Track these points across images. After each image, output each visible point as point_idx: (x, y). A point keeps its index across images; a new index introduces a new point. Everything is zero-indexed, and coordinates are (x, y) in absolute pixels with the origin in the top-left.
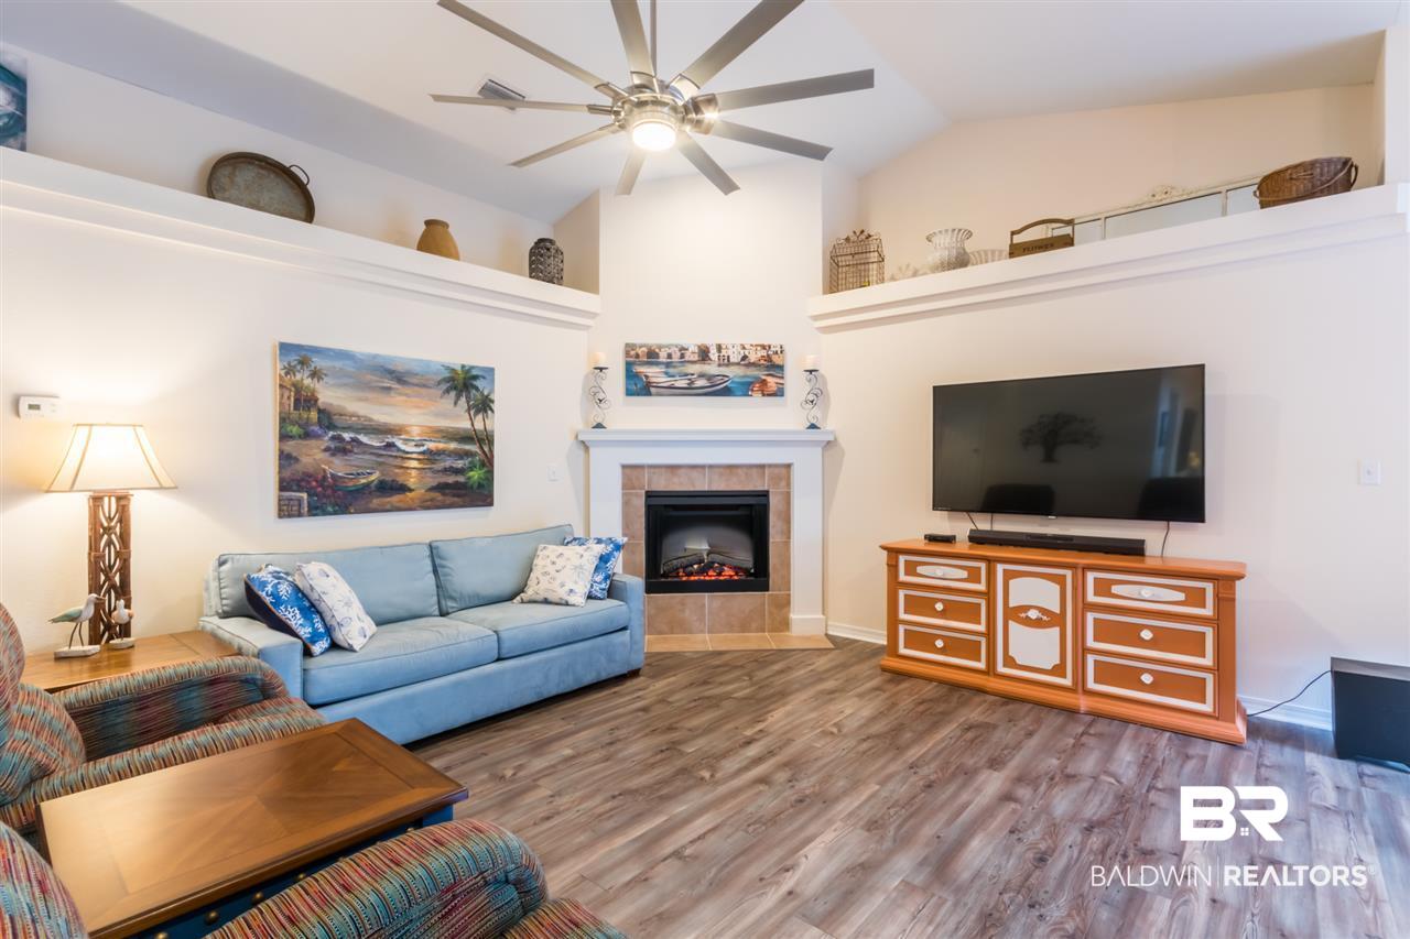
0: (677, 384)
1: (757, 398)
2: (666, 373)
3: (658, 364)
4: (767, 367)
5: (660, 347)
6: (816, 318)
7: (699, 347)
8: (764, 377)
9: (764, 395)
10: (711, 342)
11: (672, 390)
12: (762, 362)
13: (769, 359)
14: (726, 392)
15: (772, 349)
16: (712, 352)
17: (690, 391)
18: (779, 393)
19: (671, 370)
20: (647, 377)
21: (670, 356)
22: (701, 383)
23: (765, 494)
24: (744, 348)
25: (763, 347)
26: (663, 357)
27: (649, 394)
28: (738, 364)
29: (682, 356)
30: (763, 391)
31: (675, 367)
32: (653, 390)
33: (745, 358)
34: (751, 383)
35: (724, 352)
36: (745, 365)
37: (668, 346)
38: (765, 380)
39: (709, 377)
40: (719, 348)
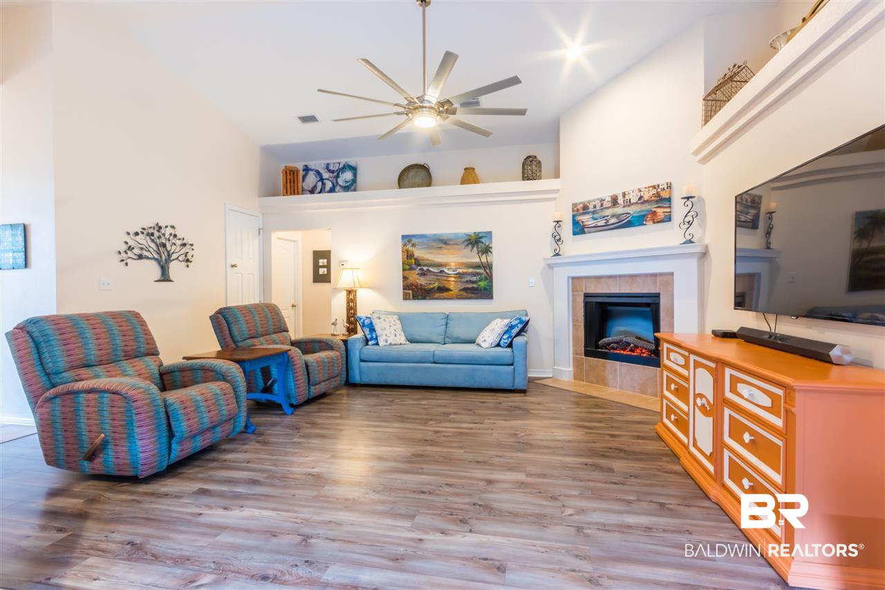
0: (599, 224)
1: (650, 226)
2: (593, 218)
3: (588, 213)
4: (657, 201)
5: (589, 202)
6: (697, 152)
7: (612, 197)
8: (654, 210)
9: (654, 223)
10: (619, 192)
11: (597, 229)
12: (653, 198)
13: (658, 195)
14: (629, 224)
15: (661, 187)
16: (619, 198)
17: (607, 227)
18: (668, 219)
19: (596, 216)
20: (583, 222)
21: (595, 207)
22: (613, 221)
23: (657, 296)
24: (640, 191)
25: (654, 187)
26: (591, 209)
27: (584, 233)
28: (636, 203)
29: (602, 205)
30: (653, 220)
31: (598, 213)
32: (586, 230)
33: (641, 198)
34: (644, 216)
35: (627, 197)
36: (642, 203)
37: (594, 201)
38: (655, 211)
39: (617, 216)
40: (624, 195)
